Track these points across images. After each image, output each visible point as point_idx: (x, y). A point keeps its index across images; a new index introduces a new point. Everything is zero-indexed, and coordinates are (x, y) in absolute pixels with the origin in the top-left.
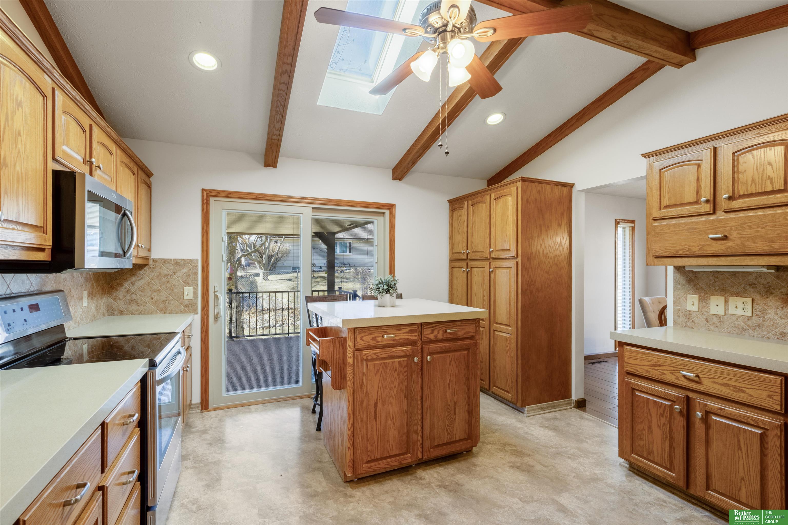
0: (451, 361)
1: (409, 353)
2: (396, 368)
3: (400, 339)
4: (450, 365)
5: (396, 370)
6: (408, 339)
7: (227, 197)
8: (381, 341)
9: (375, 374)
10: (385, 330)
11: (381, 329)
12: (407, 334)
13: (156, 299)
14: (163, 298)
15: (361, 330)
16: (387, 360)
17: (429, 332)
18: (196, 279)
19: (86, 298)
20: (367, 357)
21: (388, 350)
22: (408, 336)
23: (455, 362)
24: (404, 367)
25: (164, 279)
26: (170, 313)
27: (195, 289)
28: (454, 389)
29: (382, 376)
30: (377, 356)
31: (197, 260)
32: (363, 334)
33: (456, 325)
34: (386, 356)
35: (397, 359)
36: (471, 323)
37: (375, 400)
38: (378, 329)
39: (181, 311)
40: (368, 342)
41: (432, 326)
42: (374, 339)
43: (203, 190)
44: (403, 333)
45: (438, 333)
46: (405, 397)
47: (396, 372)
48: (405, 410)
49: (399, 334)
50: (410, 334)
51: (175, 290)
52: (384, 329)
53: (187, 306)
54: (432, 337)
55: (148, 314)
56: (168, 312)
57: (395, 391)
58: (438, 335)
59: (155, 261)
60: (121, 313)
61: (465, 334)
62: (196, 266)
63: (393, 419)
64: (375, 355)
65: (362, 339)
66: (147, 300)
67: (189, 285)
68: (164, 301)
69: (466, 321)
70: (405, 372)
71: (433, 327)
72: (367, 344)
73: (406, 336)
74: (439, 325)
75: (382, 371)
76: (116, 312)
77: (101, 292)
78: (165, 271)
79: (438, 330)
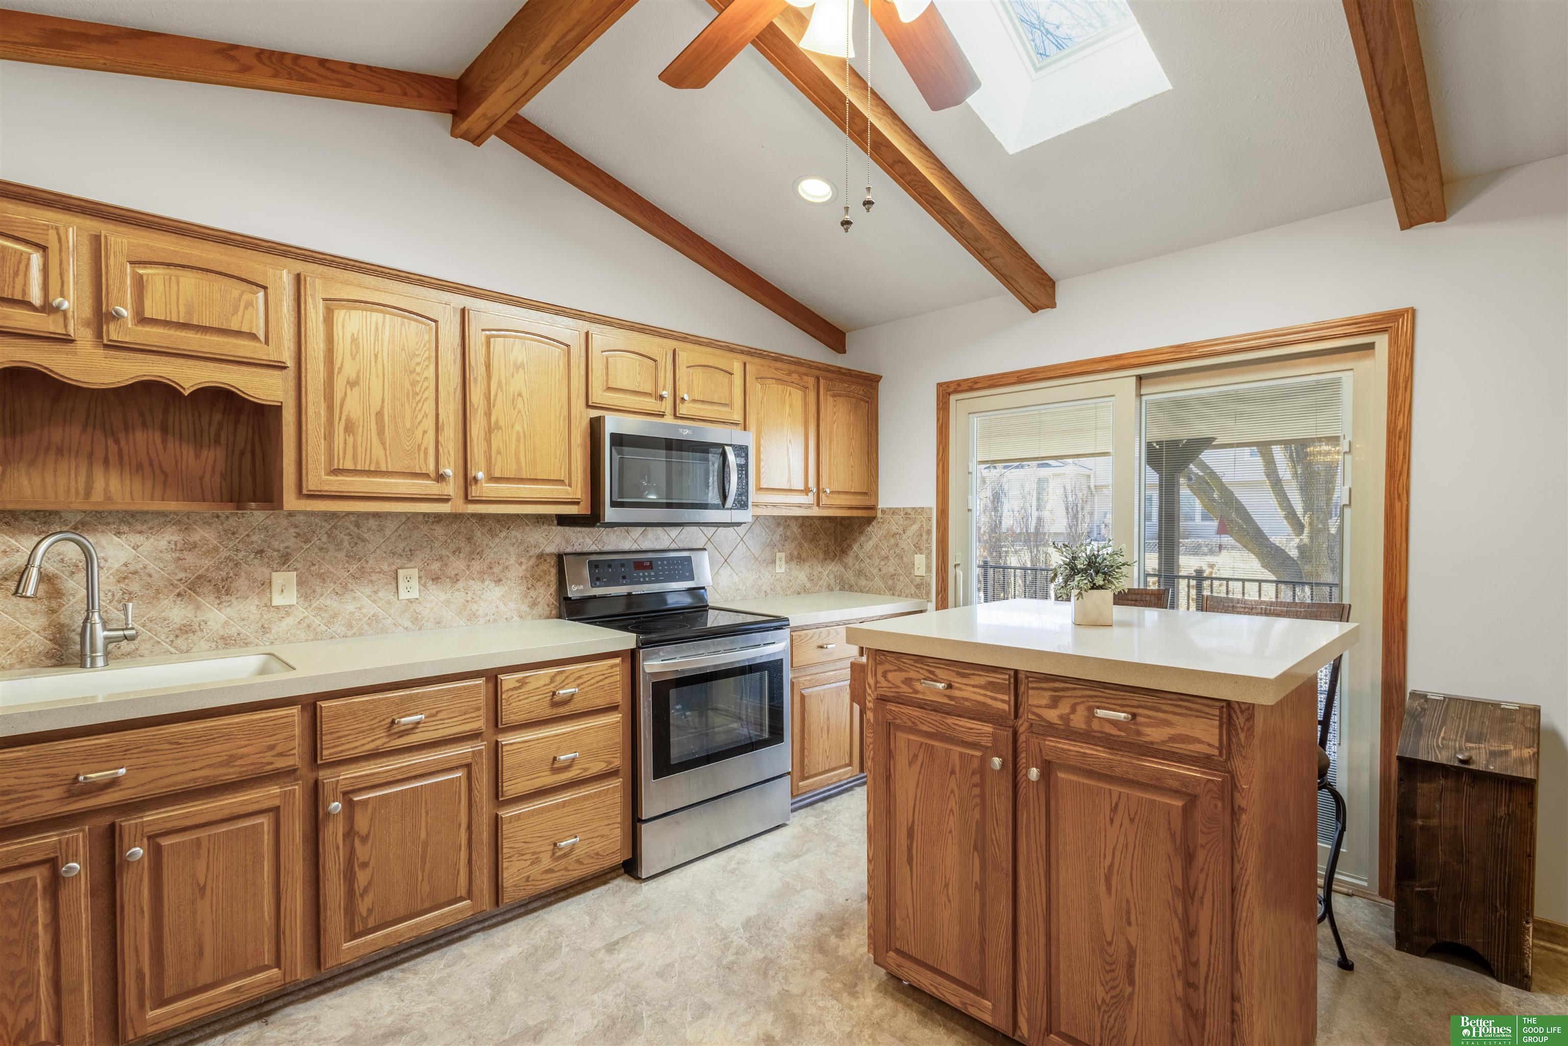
0: (1114, 809)
1: (987, 742)
2: (954, 766)
3: (966, 699)
4: (1112, 821)
5: (953, 772)
6: (984, 704)
7: (971, 389)
8: (922, 691)
9: (910, 764)
10: (932, 669)
11: (922, 663)
12: (982, 692)
13: (884, 571)
14: (892, 570)
15: (883, 655)
16: (937, 740)
17: (1044, 702)
18: (928, 541)
19: (783, 562)
20: (895, 719)
21: (937, 717)
22: (985, 695)
23: (1132, 820)
24: (973, 774)
25: (892, 541)
26: (899, 596)
27: (928, 558)
28: (1128, 902)
29: (922, 772)
30: (913, 723)
31: (931, 509)
32: (887, 667)
33: (1135, 703)
34: (932, 730)
35: (959, 745)
36: (1198, 711)
37: (910, 822)
38: (916, 661)
39: (912, 595)
40: (897, 687)
41: (1052, 685)
42: (908, 681)
43: (939, 385)
44: (973, 686)
45: (1073, 710)
46: (975, 848)
47: (953, 776)
48: (976, 883)
49: (964, 687)
50: (989, 693)
51: (905, 559)
52: (929, 666)
53: (918, 586)
54: (1052, 715)
55: (876, 593)
56: (896, 594)
57: (951, 823)
58: (1072, 717)
59: (883, 511)
60: (851, 588)
61: (1172, 739)
62: (930, 519)
63: (947, 886)
64: (909, 719)
65: (884, 675)
66: (875, 571)
67: (920, 551)
68: (892, 575)
69: (1181, 700)
70: (975, 786)
71: (1055, 690)
72: (893, 690)
73: (979, 694)
74: (1075, 689)
75: (923, 762)
76: (846, 587)
77: (821, 556)
78: (894, 528)
79: (1072, 701)
